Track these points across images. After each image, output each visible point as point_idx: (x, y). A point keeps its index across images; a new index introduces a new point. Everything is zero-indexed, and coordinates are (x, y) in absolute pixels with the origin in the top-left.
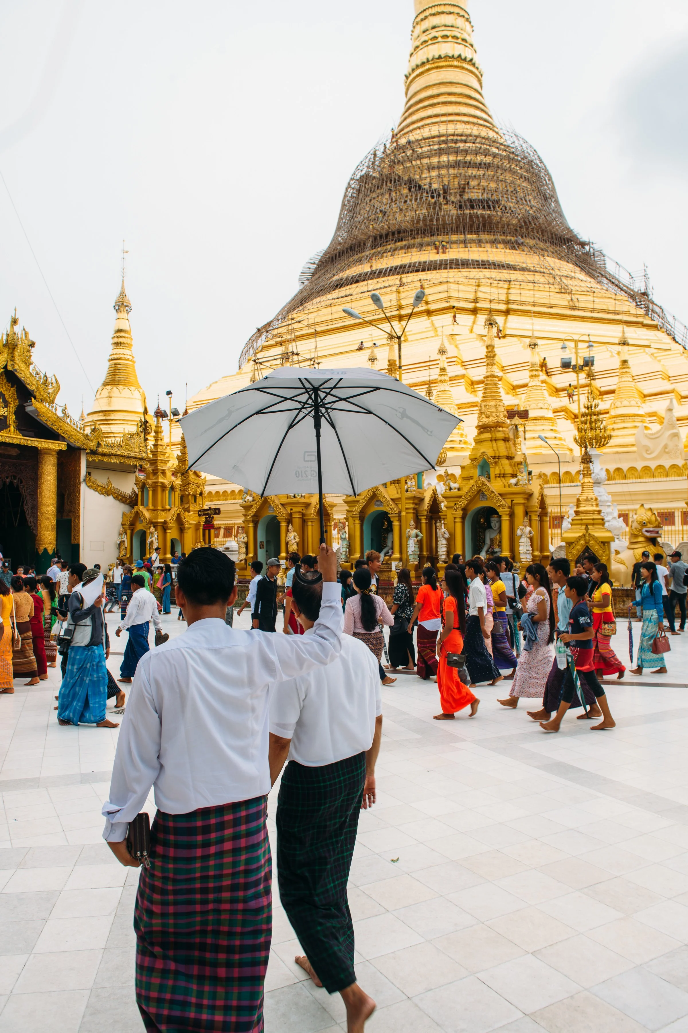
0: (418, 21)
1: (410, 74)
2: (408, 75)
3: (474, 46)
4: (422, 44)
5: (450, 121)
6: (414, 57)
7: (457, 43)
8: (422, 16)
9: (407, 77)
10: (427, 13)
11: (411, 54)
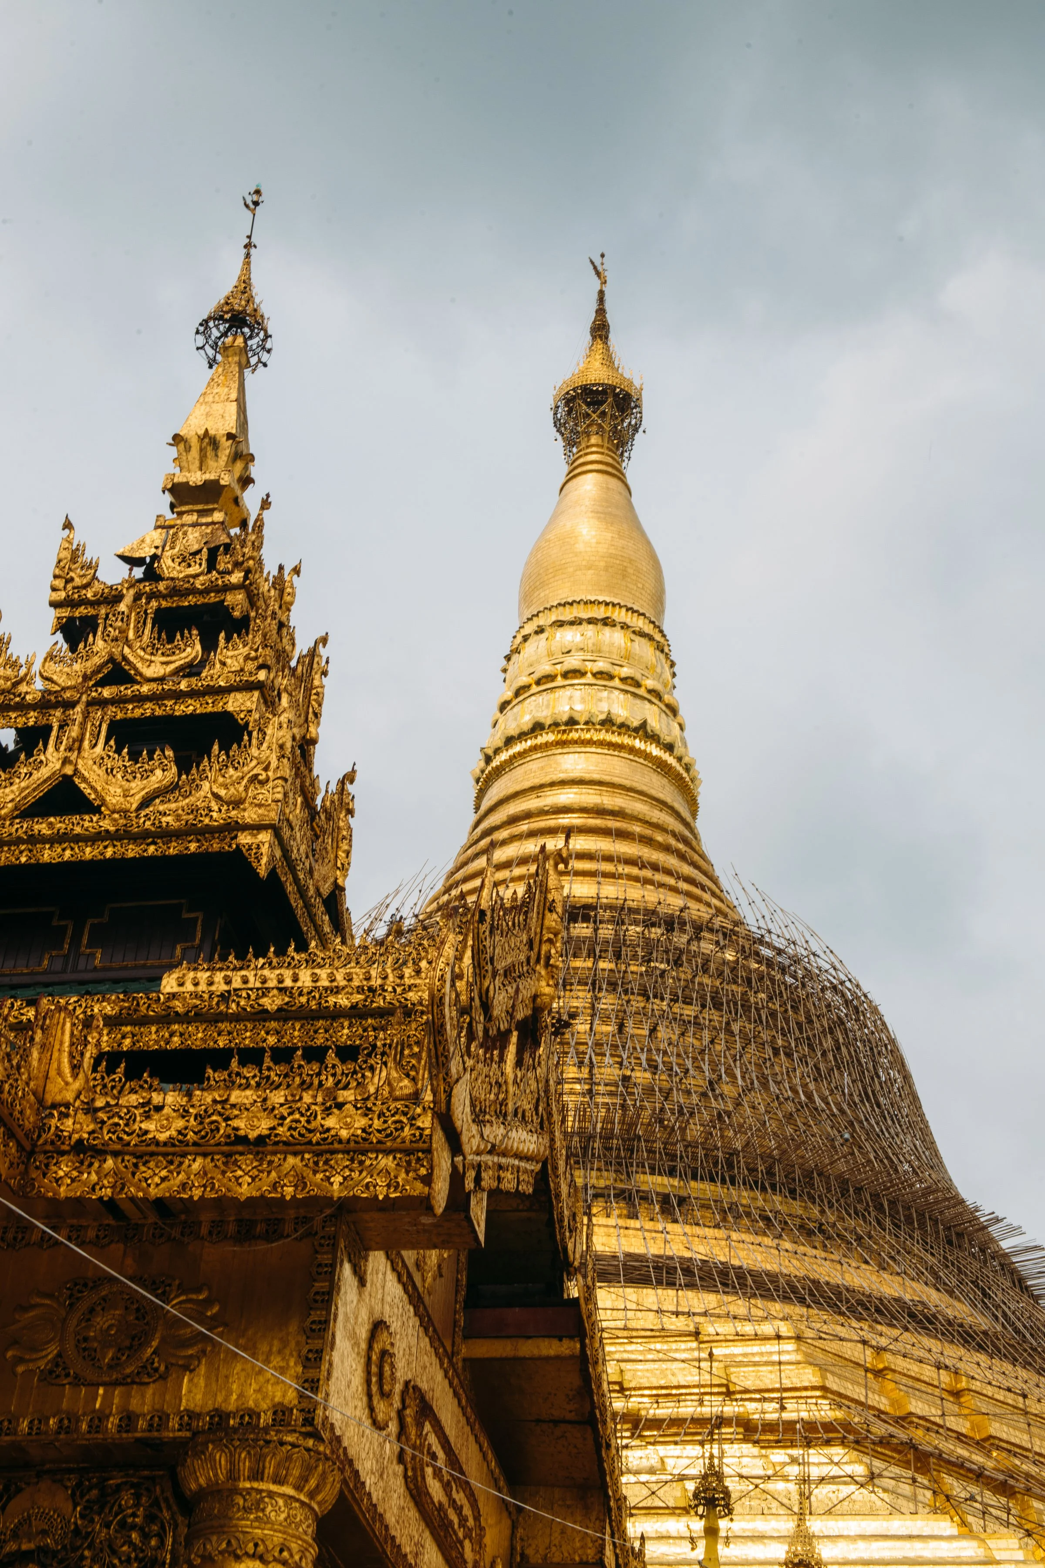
0: (529, 631)
1: (497, 751)
2: (490, 752)
3: (682, 712)
4: (538, 683)
6: (509, 713)
7: (635, 695)
8: (540, 622)
9: (488, 759)
10: (554, 616)
11: (504, 706)
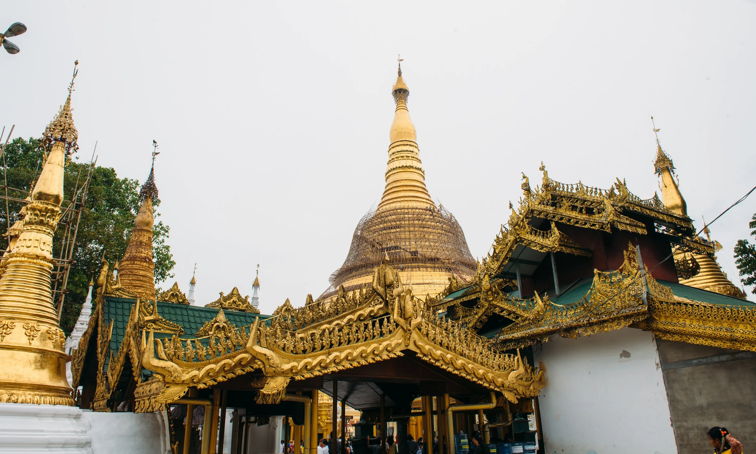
0: (391, 147)
5: (409, 200)
8: (392, 146)
10: (395, 145)
